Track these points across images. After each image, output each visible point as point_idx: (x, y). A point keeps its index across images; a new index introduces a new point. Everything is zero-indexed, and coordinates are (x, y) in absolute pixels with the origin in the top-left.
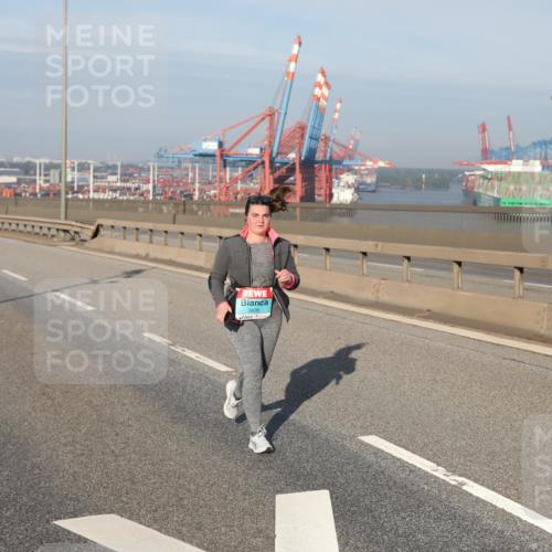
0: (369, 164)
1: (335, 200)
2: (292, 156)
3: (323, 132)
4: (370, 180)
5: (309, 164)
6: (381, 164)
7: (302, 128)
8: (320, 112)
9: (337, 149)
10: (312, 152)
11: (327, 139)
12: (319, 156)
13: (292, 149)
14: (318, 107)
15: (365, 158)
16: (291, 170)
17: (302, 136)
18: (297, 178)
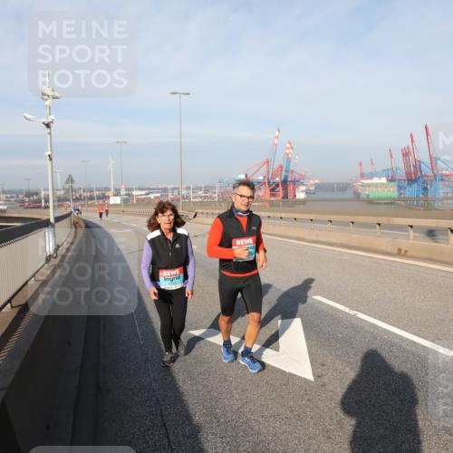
0: (311, 181)
1: (297, 197)
2: (277, 179)
3: (291, 168)
4: (311, 188)
5: (285, 183)
6: (317, 181)
7: (281, 167)
8: (289, 160)
9: (296, 175)
10: (286, 177)
11: (292, 171)
12: (289, 179)
13: (277, 176)
14: (288, 158)
15: (310, 179)
16: (277, 185)
17: (282, 171)
18: (280, 188)
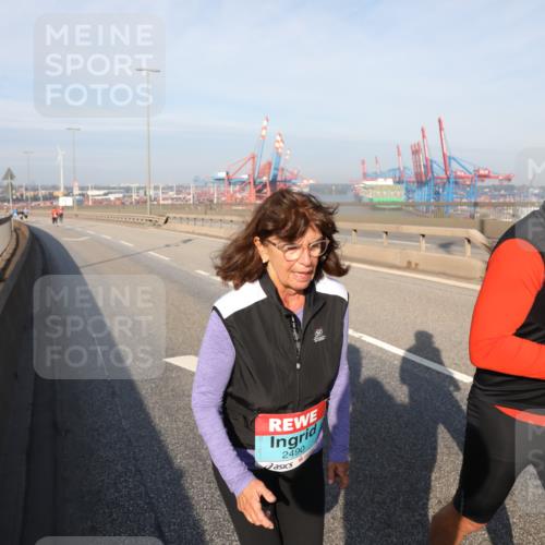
0: (305, 182)
2: (265, 179)
3: (282, 165)
5: (274, 183)
6: (311, 182)
7: (270, 164)
8: (279, 156)
9: (288, 174)
10: (275, 176)
11: (283, 170)
12: (279, 179)
13: (264, 175)
14: (278, 153)
15: (303, 179)
16: (265, 186)
17: (270, 168)
18: (268, 189)
